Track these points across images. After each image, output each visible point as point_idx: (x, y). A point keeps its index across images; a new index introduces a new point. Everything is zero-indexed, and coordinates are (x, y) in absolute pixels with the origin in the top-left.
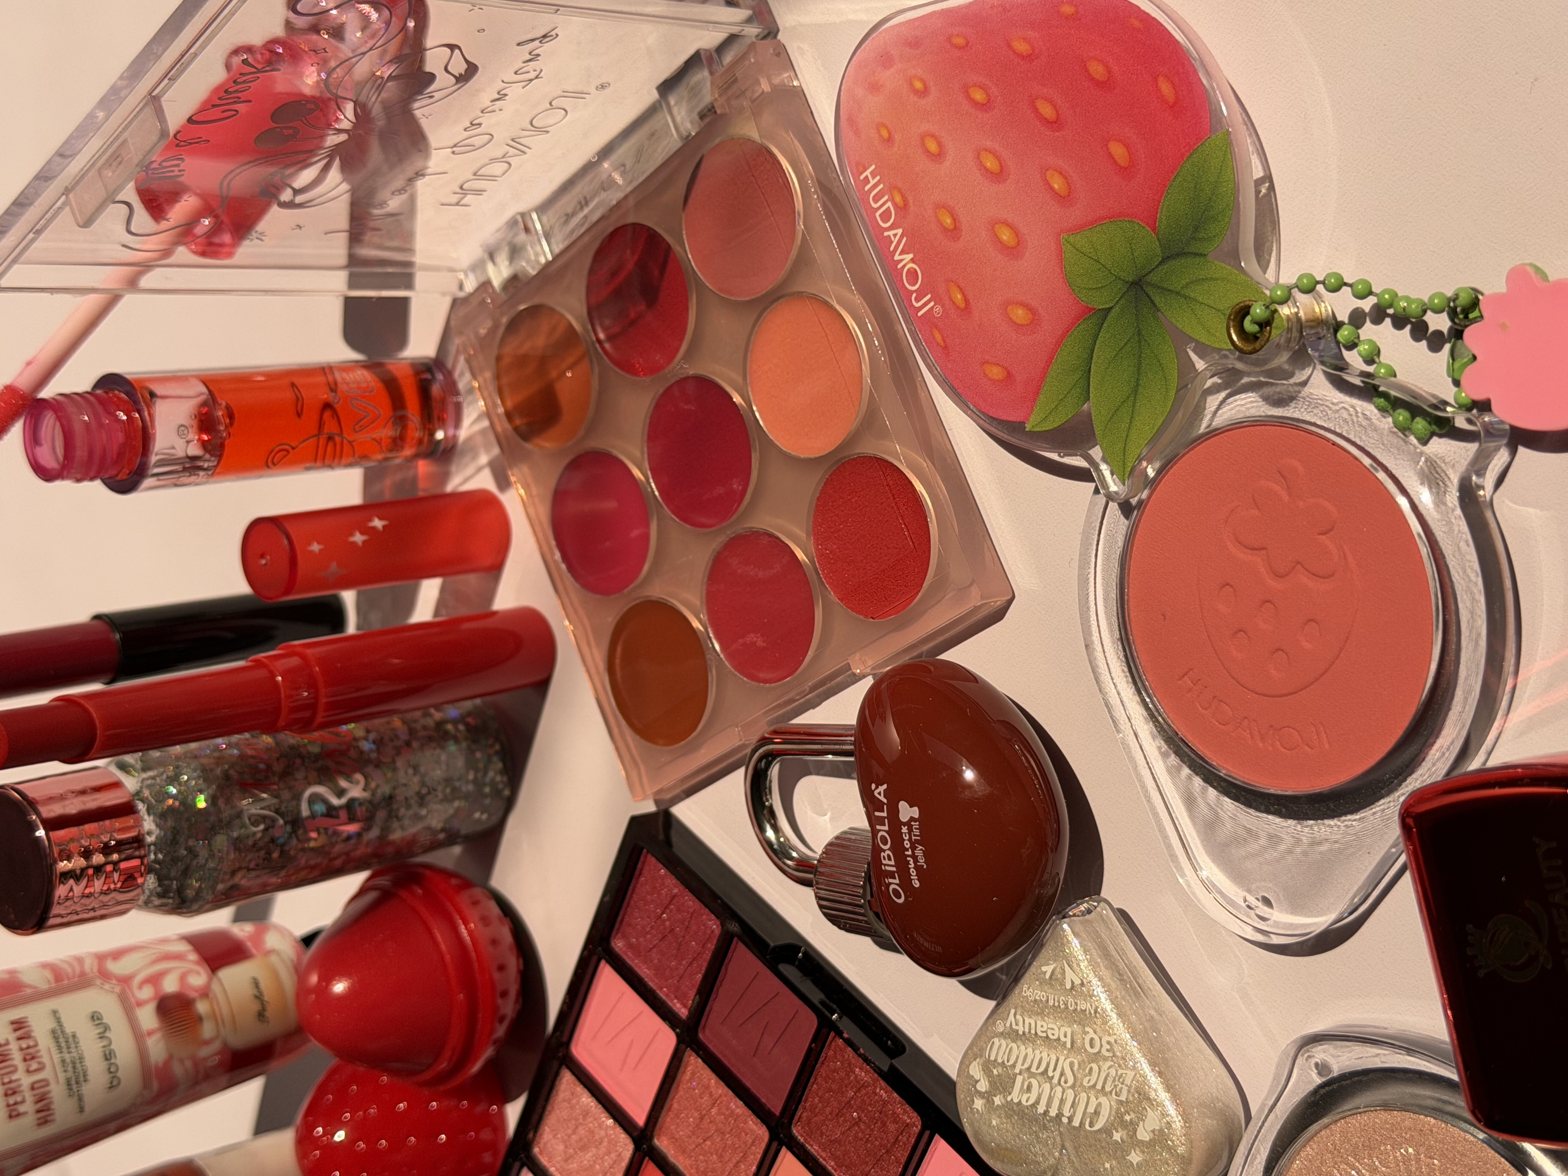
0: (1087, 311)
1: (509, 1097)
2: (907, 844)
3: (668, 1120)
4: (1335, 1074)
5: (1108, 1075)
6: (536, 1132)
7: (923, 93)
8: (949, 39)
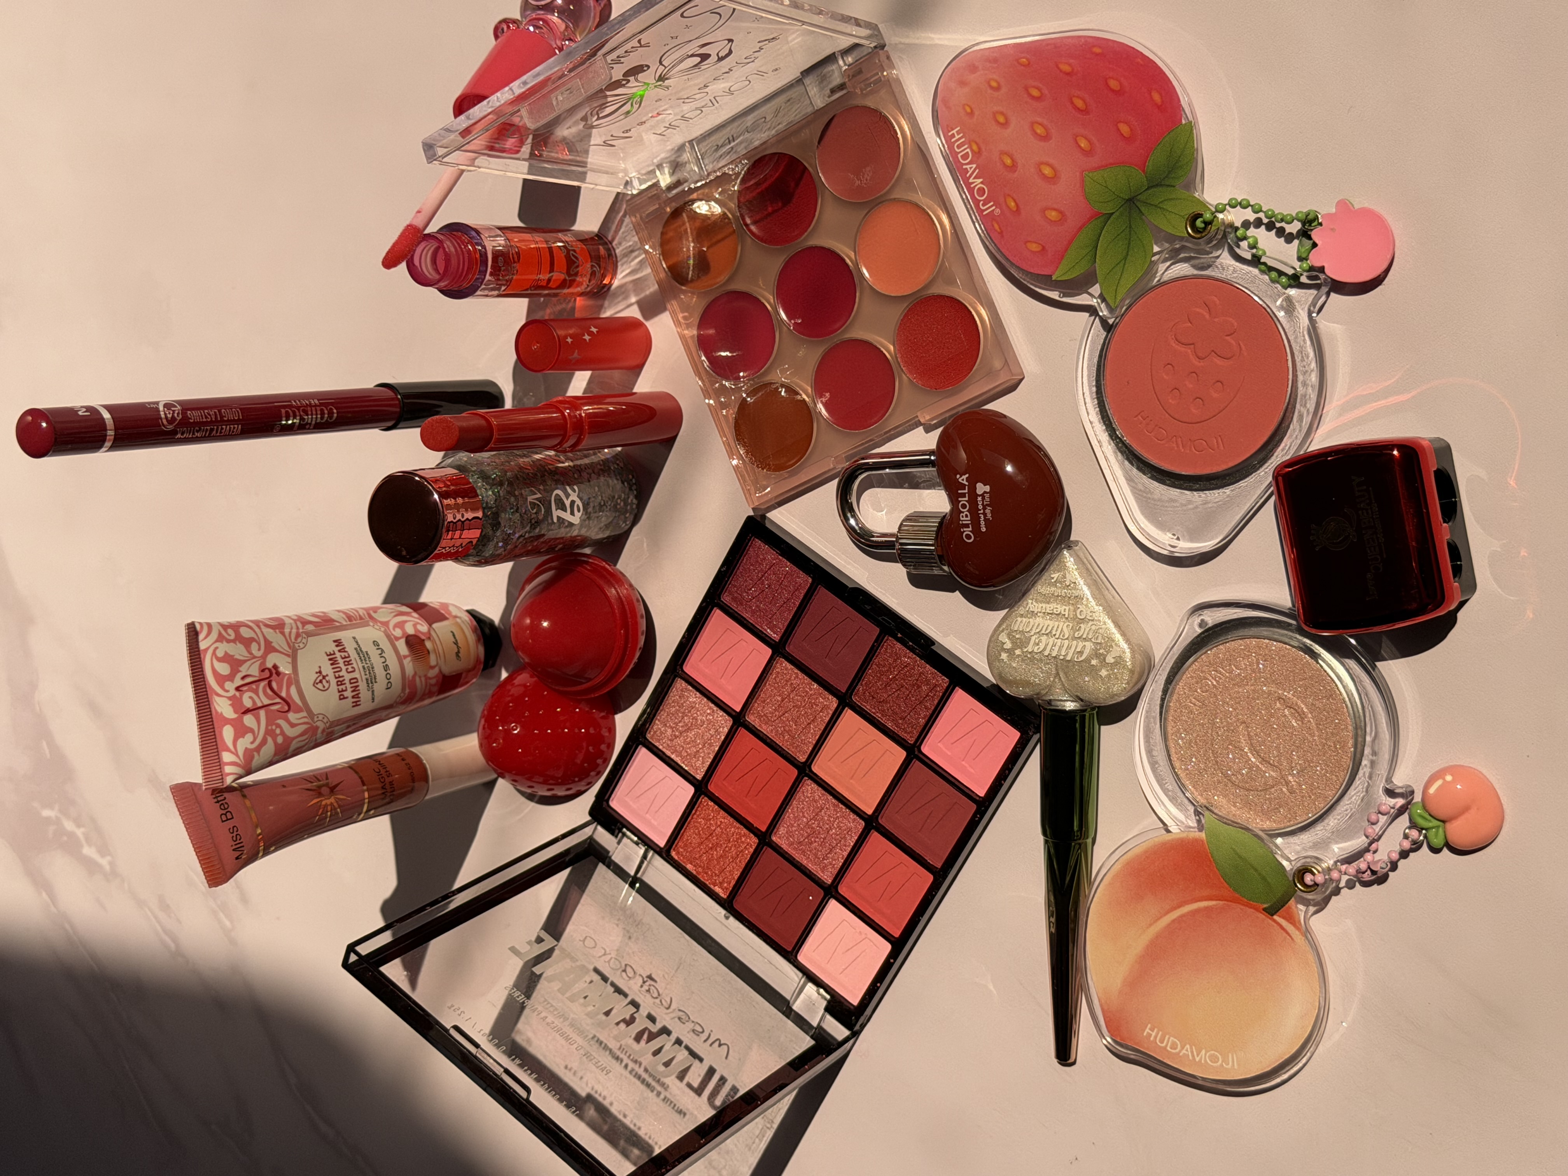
0: (1096, 215)
2: (980, 507)
3: (756, 706)
4: (1210, 625)
5: (1090, 630)
6: (650, 725)
7: (998, 89)
8: (1017, 61)
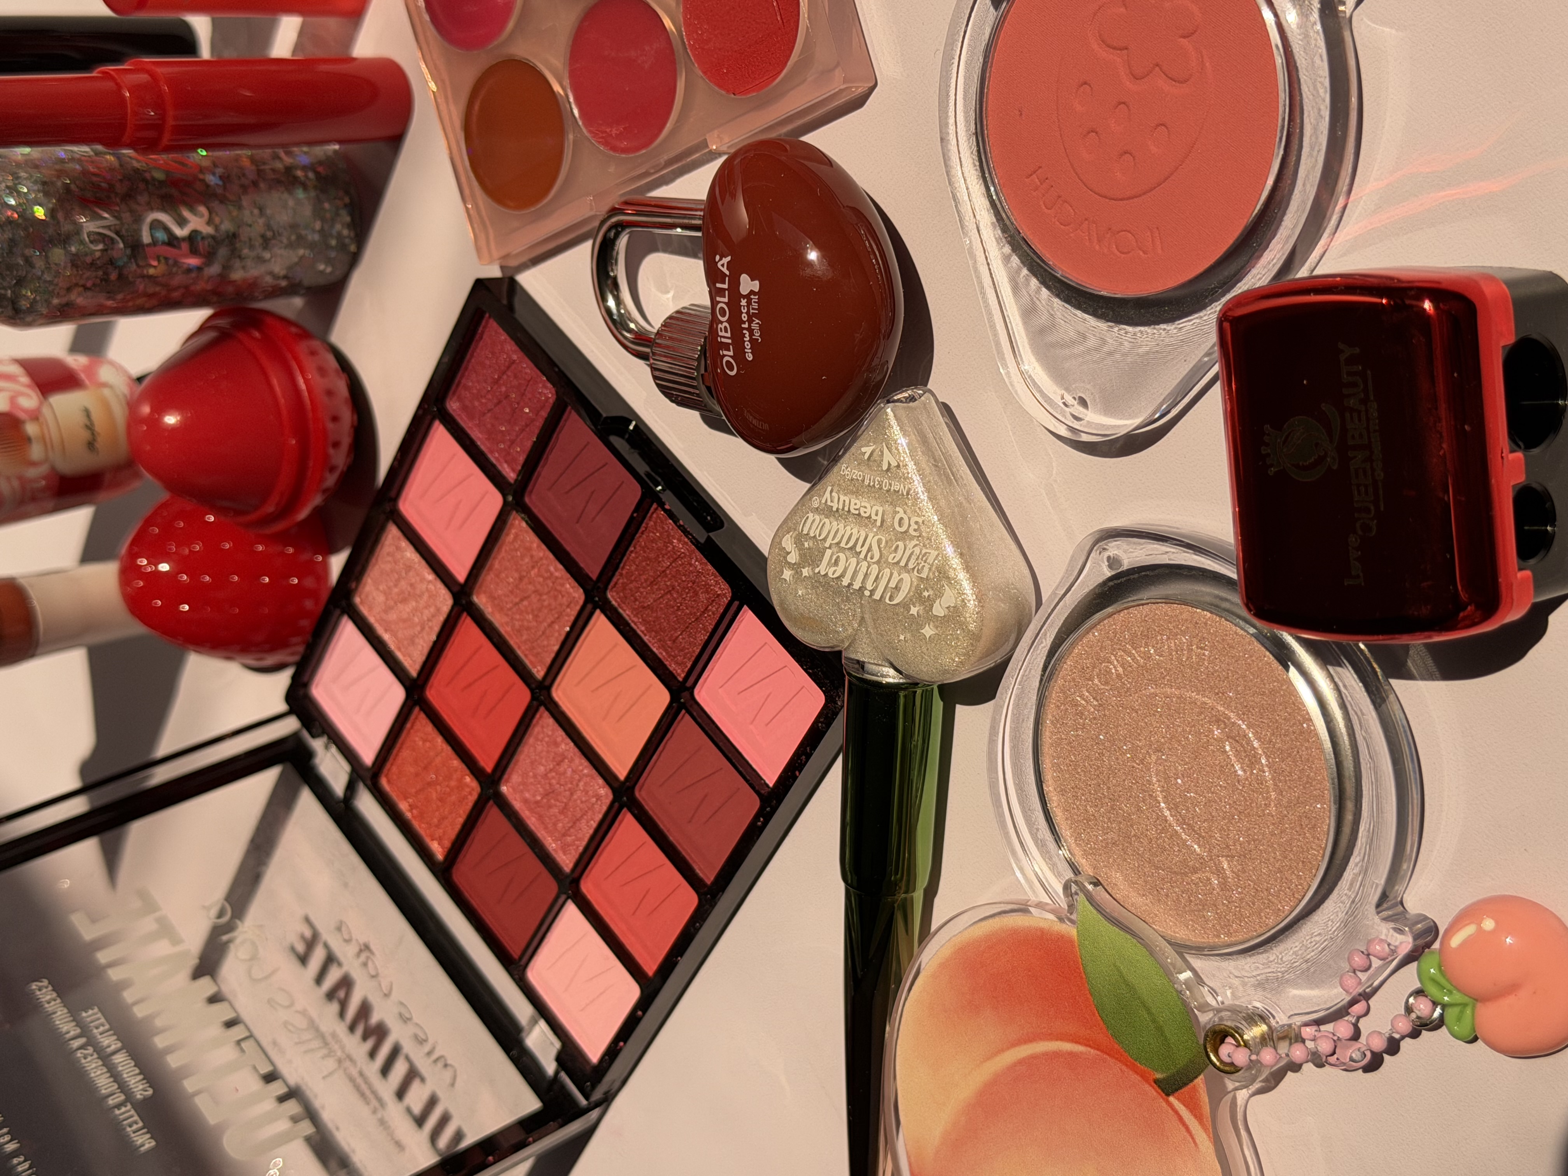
1: (333, 550)
2: (744, 317)
3: (488, 578)
4: (1125, 567)
5: (912, 553)
6: (358, 583)
